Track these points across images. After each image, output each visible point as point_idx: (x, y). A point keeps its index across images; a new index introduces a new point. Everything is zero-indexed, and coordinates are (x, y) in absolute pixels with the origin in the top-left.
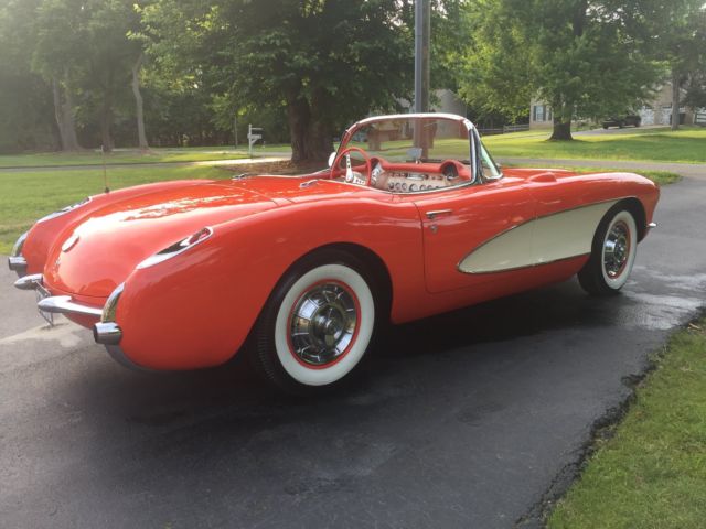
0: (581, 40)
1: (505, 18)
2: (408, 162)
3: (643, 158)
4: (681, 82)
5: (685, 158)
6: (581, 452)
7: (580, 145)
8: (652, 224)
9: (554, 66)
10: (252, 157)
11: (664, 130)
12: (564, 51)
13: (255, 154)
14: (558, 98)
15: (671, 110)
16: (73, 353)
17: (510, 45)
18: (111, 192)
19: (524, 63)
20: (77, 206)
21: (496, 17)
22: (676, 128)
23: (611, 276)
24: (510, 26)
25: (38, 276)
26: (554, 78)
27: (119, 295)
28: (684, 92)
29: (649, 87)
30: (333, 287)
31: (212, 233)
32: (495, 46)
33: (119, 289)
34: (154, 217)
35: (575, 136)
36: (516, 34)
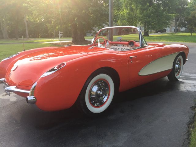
0: (151, 8)
1: (130, 2)
2: (116, 41)
3: (169, 41)
4: (177, 20)
5: (181, 41)
6: (187, 134)
7: (151, 37)
8: (187, 60)
9: (144, 15)
10: (60, 41)
11: (173, 33)
12: (147, 11)
13: (61, 40)
14: (145, 24)
15: (175, 28)
16: (14, 103)
17: (132, 9)
18: (26, 51)
19: (136, 14)
20: (14, 56)
21: (128, 1)
22: (176, 33)
23: (177, 75)
24: (132, 4)
25: (3, 79)
26: (144, 19)
27: (35, 87)
28: (178, 23)
29: (169, 21)
30: (102, 81)
31: (65, 64)
32: (128, 10)
33: (35, 84)
34: (38, 60)
35: (150, 35)
36: (133, 6)
